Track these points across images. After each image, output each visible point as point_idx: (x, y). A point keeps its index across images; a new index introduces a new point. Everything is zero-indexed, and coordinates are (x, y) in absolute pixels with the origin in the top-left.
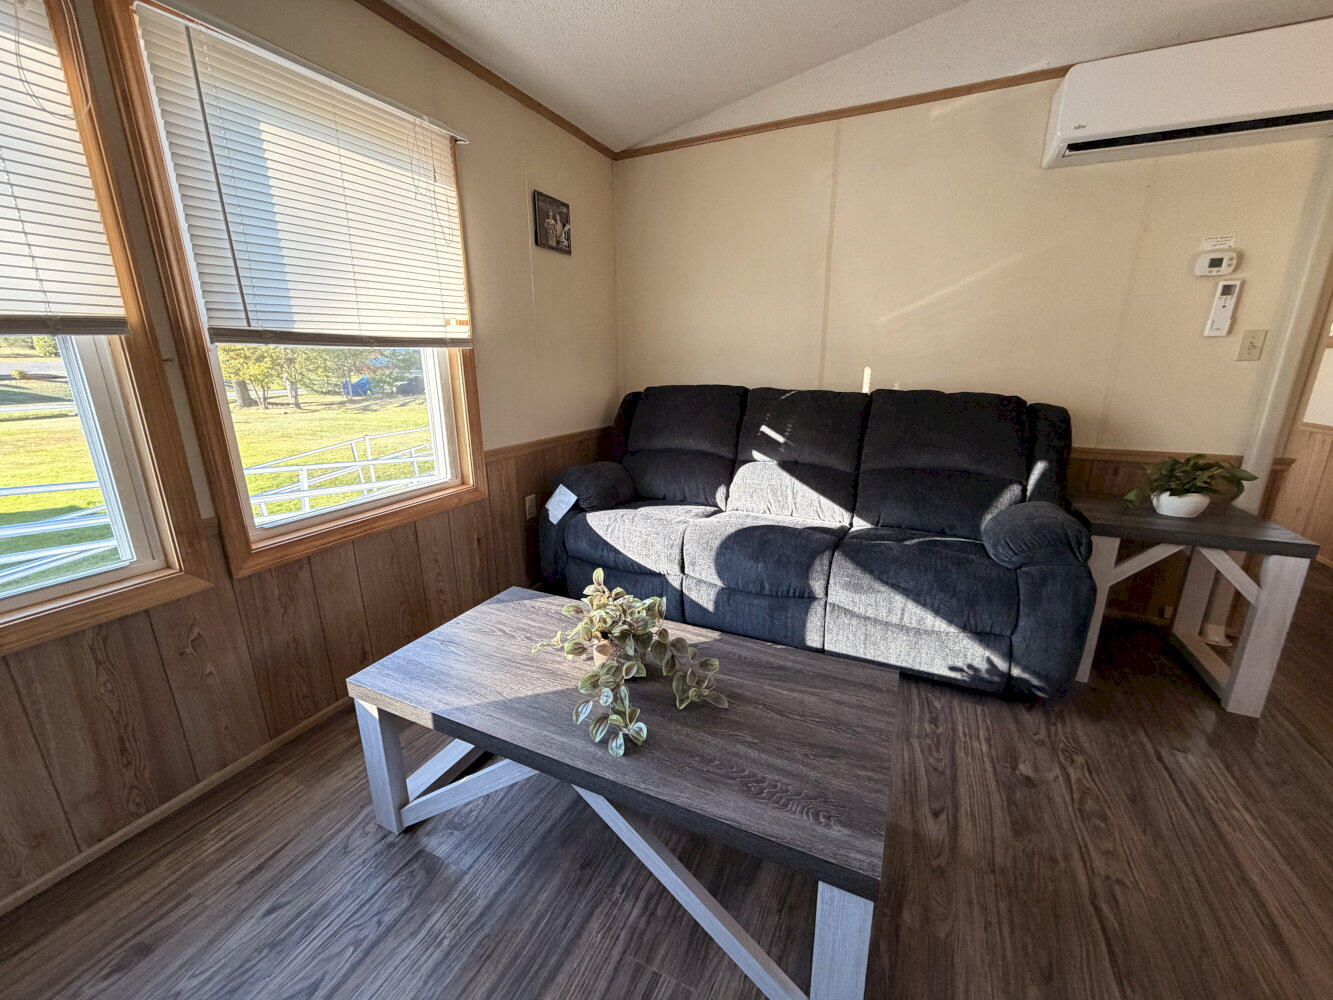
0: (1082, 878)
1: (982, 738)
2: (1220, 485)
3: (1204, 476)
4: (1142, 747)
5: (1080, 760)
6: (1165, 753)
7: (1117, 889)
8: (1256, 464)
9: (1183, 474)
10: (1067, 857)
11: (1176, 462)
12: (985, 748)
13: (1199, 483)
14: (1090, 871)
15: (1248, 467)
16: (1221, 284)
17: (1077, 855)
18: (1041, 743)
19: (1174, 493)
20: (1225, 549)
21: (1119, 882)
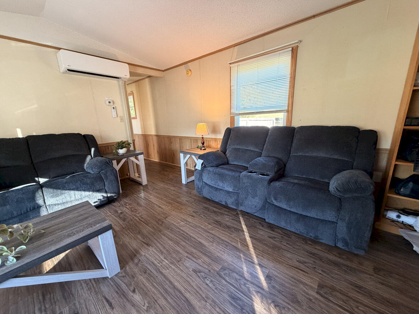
0: (137, 219)
1: (108, 213)
2: (127, 146)
3: (124, 144)
4: (135, 196)
5: (127, 204)
6: (138, 195)
7: (142, 216)
8: (130, 141)
9: (121, 145)
10: (133, 218)
11: (119, 143)
12: (110, 214)
13: (124, 146)
14: (137, 217)
15: (129, 141)
16: (112, 107)
17: (135, 217)
18: (120, 206)
19: (121, 149)
20: (132, 156)
21: (141, 215)
